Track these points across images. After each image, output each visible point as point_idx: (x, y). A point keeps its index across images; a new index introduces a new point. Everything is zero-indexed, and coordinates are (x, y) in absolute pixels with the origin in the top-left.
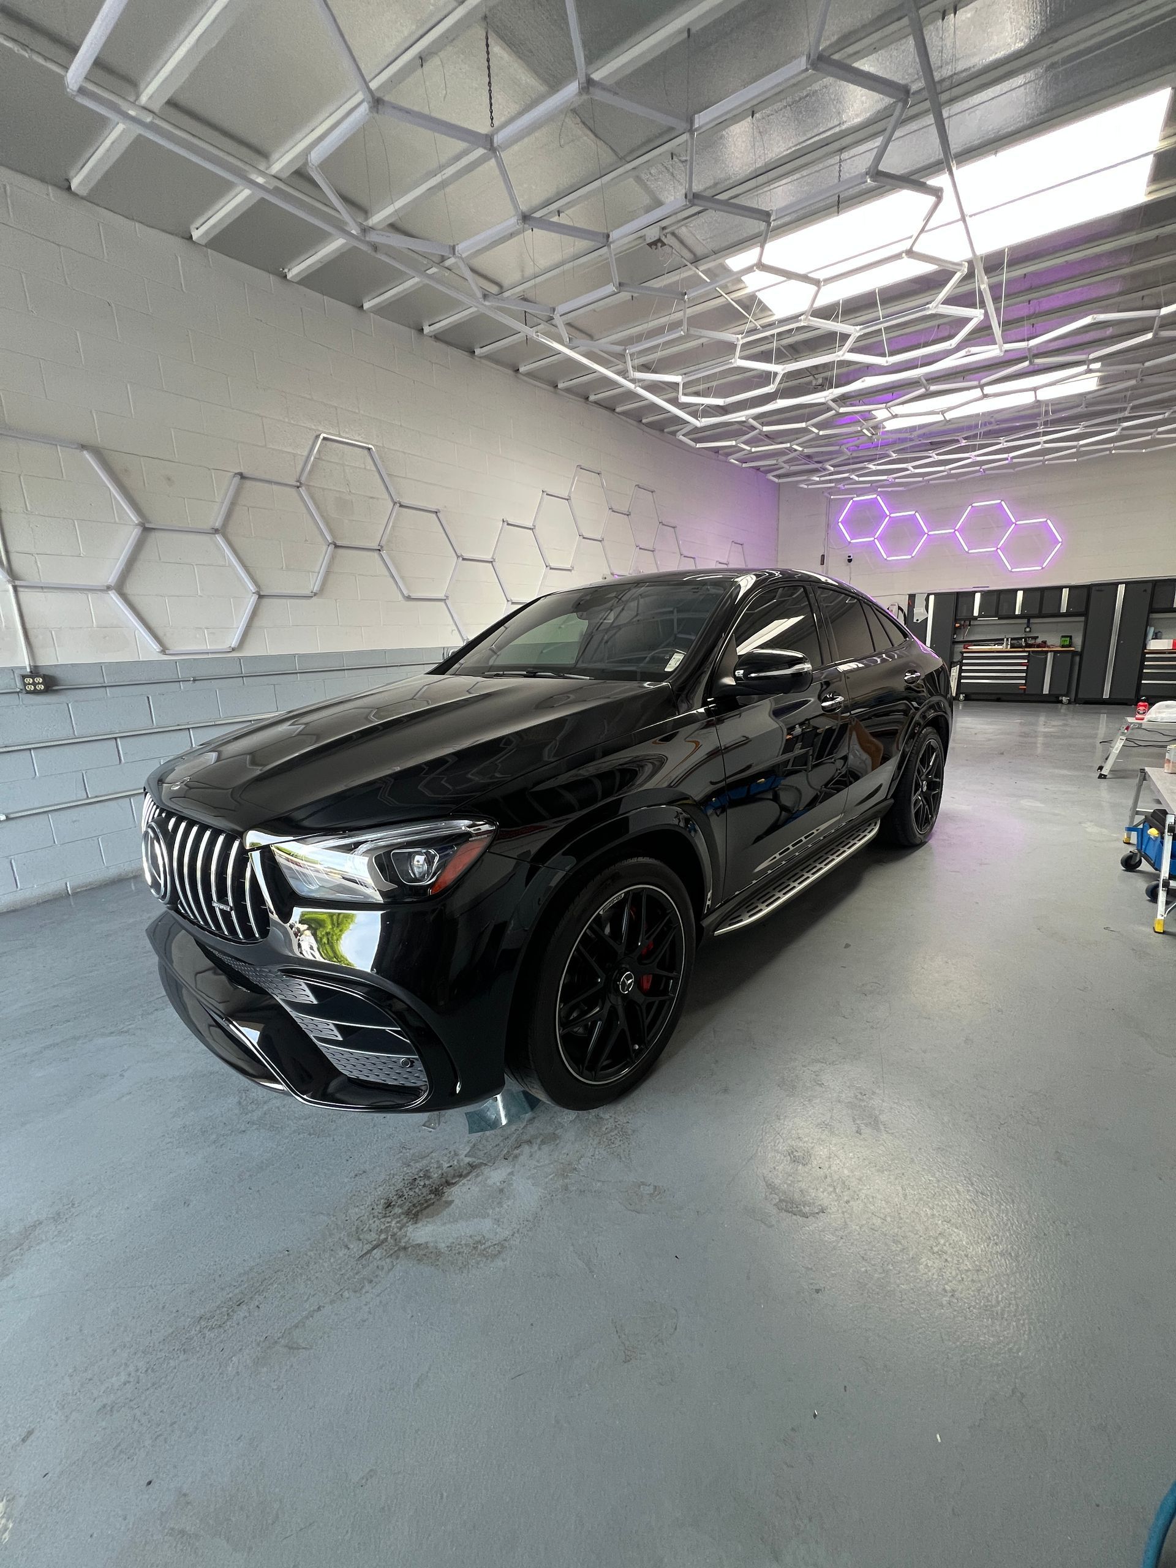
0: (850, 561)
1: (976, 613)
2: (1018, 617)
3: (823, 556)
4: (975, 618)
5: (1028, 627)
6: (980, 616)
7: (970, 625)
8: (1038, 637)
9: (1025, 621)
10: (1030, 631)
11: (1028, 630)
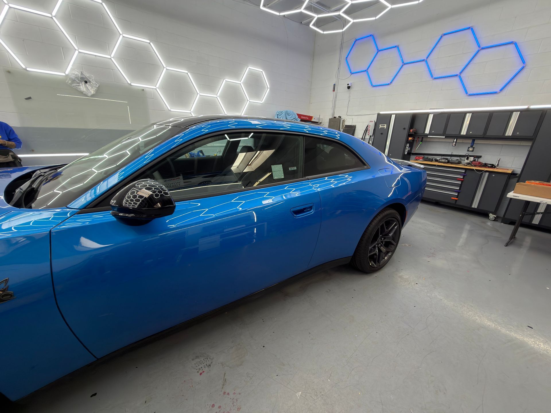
0: (349, 88)
1: (427, 131)
2: (463, 137)
3: (335, 85)
4: (427, 135)
5: (472, 146)
6: (430, 134)
7: (422, 141)
8: (480, 157)
9: (470, 141)
10: (473, 151)
11: (471, 149)
